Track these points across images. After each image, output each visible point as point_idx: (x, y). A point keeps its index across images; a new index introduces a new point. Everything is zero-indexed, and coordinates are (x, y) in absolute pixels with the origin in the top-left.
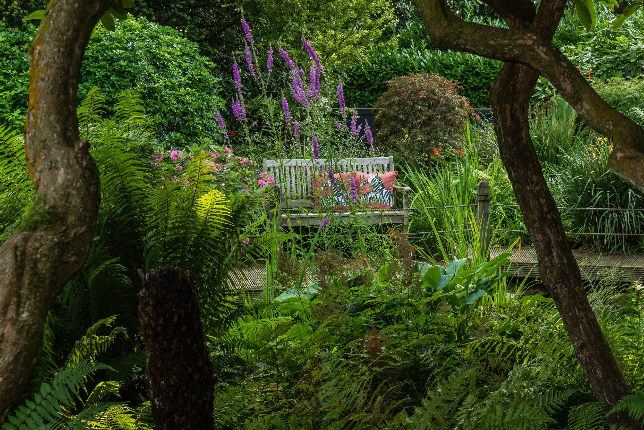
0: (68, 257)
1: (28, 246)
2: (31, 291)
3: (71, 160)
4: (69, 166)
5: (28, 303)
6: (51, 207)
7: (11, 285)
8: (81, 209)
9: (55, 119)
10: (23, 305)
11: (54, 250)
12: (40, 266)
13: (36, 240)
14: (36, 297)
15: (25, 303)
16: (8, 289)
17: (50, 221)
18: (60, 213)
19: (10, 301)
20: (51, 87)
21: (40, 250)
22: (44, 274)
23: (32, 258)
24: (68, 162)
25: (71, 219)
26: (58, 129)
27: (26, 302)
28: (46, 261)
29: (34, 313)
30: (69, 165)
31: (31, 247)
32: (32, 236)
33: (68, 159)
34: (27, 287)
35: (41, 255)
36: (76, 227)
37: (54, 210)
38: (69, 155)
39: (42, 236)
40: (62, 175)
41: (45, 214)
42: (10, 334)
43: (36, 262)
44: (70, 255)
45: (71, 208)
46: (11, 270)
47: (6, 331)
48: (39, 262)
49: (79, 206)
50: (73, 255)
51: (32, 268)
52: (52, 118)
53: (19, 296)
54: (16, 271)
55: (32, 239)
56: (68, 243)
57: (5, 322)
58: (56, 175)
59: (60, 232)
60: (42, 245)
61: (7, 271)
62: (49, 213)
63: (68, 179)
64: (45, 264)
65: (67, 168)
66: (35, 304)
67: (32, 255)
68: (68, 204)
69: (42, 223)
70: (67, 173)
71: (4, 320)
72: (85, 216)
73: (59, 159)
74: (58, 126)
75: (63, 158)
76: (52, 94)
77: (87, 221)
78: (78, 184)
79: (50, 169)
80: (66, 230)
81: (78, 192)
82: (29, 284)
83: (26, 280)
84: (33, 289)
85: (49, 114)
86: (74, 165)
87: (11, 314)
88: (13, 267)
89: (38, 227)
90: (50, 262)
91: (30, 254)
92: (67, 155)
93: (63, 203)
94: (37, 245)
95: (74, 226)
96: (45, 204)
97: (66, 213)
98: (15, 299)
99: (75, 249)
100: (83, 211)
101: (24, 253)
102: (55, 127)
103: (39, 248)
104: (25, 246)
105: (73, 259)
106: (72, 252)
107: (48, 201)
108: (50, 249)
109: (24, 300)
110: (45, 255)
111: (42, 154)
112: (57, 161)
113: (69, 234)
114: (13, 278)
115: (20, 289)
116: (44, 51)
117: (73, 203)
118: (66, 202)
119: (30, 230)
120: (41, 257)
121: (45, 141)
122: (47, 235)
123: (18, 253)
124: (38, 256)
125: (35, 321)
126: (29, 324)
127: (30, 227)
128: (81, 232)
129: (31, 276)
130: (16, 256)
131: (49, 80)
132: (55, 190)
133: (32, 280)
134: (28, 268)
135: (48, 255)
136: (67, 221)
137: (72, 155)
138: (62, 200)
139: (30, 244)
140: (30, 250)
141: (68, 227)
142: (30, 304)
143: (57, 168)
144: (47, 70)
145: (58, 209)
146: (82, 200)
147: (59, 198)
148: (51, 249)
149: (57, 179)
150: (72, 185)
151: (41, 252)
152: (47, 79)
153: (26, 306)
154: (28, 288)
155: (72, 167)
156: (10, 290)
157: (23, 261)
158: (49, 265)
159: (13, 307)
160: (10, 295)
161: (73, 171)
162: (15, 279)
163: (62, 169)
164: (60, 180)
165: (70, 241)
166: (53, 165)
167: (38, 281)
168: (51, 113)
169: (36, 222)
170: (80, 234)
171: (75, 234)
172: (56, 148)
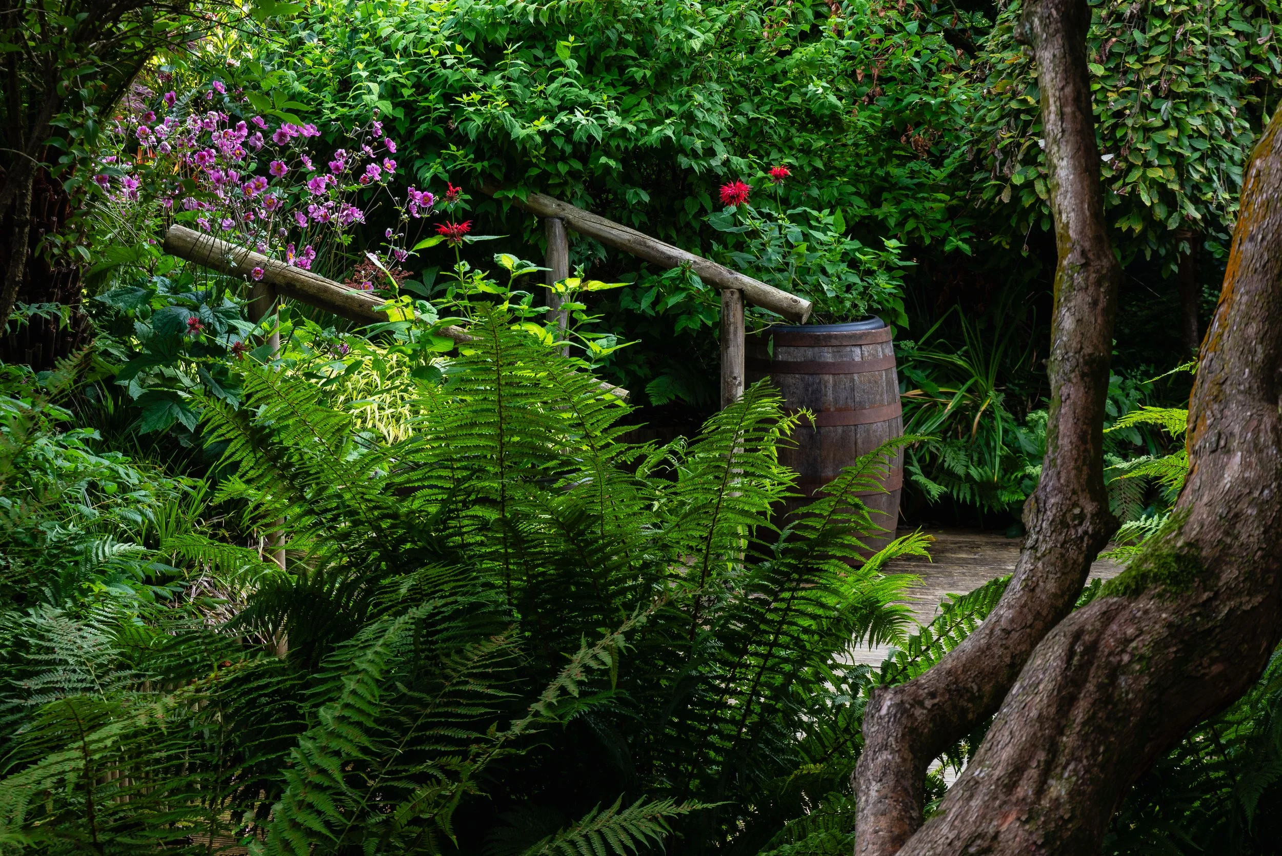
0: (1201, 664)
1: (1109, 632)
2: (1085, 741)
3: (1262, 435)
4: (1256, 448)
5: (1071, 767)
6: (1189, 544)
7: (1042, 724)
8: (1259, 553)
9: (1257, 333)
10: (1059, 770)
11: (1167, 647)
12: (1122, 681)
13: (1132, 620)
14: (1095, 753)
15: (1065, 768)
16: (1032, 731)
17: (1175, 579)
18: (1206, 558)
19: (1031, 758)
20: (1266, 257)
21: (1134, 644)
22: (1129, 702)
23: (1108, 663)
24: (1256, 438)
25: (1229, 575)
26: (1260, 356)
27: (1068, 764)
28: (1141, 672)
29: (1081, 793)
30: (1256, 445)
31: (1114, 635)
32: (1124, 608)
33: (1257, 432)
34: (1078, 729)
35: (1132, 655)
36: (1239, 594)
37: (1194, 551)
38: (1260, 422)
39: (1146, 612)
40: (1236, 468)
41: (1170, 559)
42: (1012, 836)
43: (1114, 672)
44: (1206, 661)
45: (1236, 548)
46: (1050, 686)
47: (1004, 828)
48: (1124, 673)
49: (1256, 547)
50: (1213, 661)
51: (1100, 687)
52: (1252, 330)
53: (1053, 749)
54: (1059, 692)
55: (1124, 616)
56: (1209, 631)
57: (1006, 808)
58: (1223, 468)
59: (1194, 606)
60: (1141, 632)
61: (1041, 687)
62: (1178, 558)
63: (1244, 479)
64: (1136, 679)
65: (1249, 451)
66: (1086, 772)
67: (1111, 654)
68: (1229, 540)
69: (1156, 579)
70: (1246, 465)
71: (1005, 803)
72: (1266, 571)
73: (1237, 429)
74: (1260, 349)
75: (1245, 429)
76: (1266, 273)
77: (1271, 581)
78: (1266, 492)
79: (1213, 452)
80: (1209, 600)
81: (1261, 511)
82: (1084, 724)
83: (1079, 713)
84: (1092, 737)
85: (1248, 319)
86: (1267, 447)
87: (1025, 789)
88: (1055, 679)
89: (1144, 588)
90: (1150, 675)
91: (1107, 651)
92: (1255, 423)
93: (1219, 535)
94: (1130, 631)
95: (1233, 592)
96: (1180, 534)
97: (1219, 561)
98: (1042, 756)
99: (1222, 646)
100: (1262, 557)
101: (1092, 649)
102: (1253, 352)
103: (1132, 640)
104: (1100, 633)
105: (1216, 669)
106: (1216, 654)
107: (1187, 529)
108: (1156, 643)
109: (1063, 760)
110: (1142, 658)
111: (1209, 413)
112: (1232, 434)
113: (1216, 610)
114: (1049, 706)
115: (1062, 734)
116: (1267, 171)
117: (1243, 537)
118: (1227, 533)
119: (1124, 594)
120: (1130, 662)
121: (1224, 383)
122: (1159, 610)
123: (1079, 649)
124: (1126, 658)
125: (1078, 813)
126: (1061, 818)
127: (1127, 587)
128: (1247, 607)
129: (1093, 704)
130: (1071, 653)
131: (1263, 239)
132: (1209, 504)
133: (1095, 713)
134: (1090, 686)
135: (1150, 658)
136: (1218, 578)
137: (1267, 422)
138: (1218, 527)
139: (1114, 627)
140: (1109, 641)
141: (1216, 595)
142: (1075, 770)
143: (1228, 451)
144: (1264, 217)
145: (1202, 549)
146: (1265, 532)
147: (1211, 524)
148: (1159, 645)
149: (1222, 476)
150: (1250, 493)
151: (1136, 648)
152: (1260, 237)
153: (1066, 775)
154: (1078, 733)
155: (1261, 451)
156: (1035, 734)
157: (1084, 667)
158: (1146, 680)
159: (1032, 773)
160: (1034, 746)
161: (1260, 460)
162: (1053, 710)
163: (1239, 454)
164: (1227, 479)
165: (1214, 627)
166: (1222, 443)
167: (1108, 719)
168: (1254, 318)
169: (1144, 576)
170: (1244, 611)
171: (1231, 611)
172: (1238, 402)
